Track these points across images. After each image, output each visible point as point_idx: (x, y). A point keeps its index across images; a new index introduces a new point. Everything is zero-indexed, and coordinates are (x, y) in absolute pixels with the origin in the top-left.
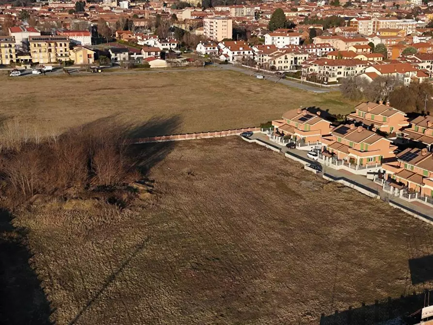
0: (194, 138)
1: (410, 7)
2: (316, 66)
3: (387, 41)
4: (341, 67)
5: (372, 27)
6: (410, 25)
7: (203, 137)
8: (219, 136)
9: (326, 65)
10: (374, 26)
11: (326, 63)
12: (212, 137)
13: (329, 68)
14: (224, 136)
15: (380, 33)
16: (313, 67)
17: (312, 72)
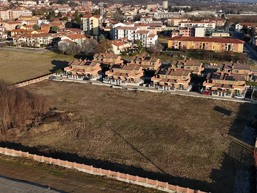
0: (28, 84)
1: (3, 3)
2: (24, 38)
3: (30, 23)
4: (41, 38)
5: (8, 15)
6: (28, 14)
7: (32, 83)
8: (39, 81)
9: (32, 37)
10: (10, 15)
11: (32, 36)
12: (36, 82)
13: (34, 38)
14: (41, 80)
15: (20, 19)
16: (22, 39)
17: (21, 42)
